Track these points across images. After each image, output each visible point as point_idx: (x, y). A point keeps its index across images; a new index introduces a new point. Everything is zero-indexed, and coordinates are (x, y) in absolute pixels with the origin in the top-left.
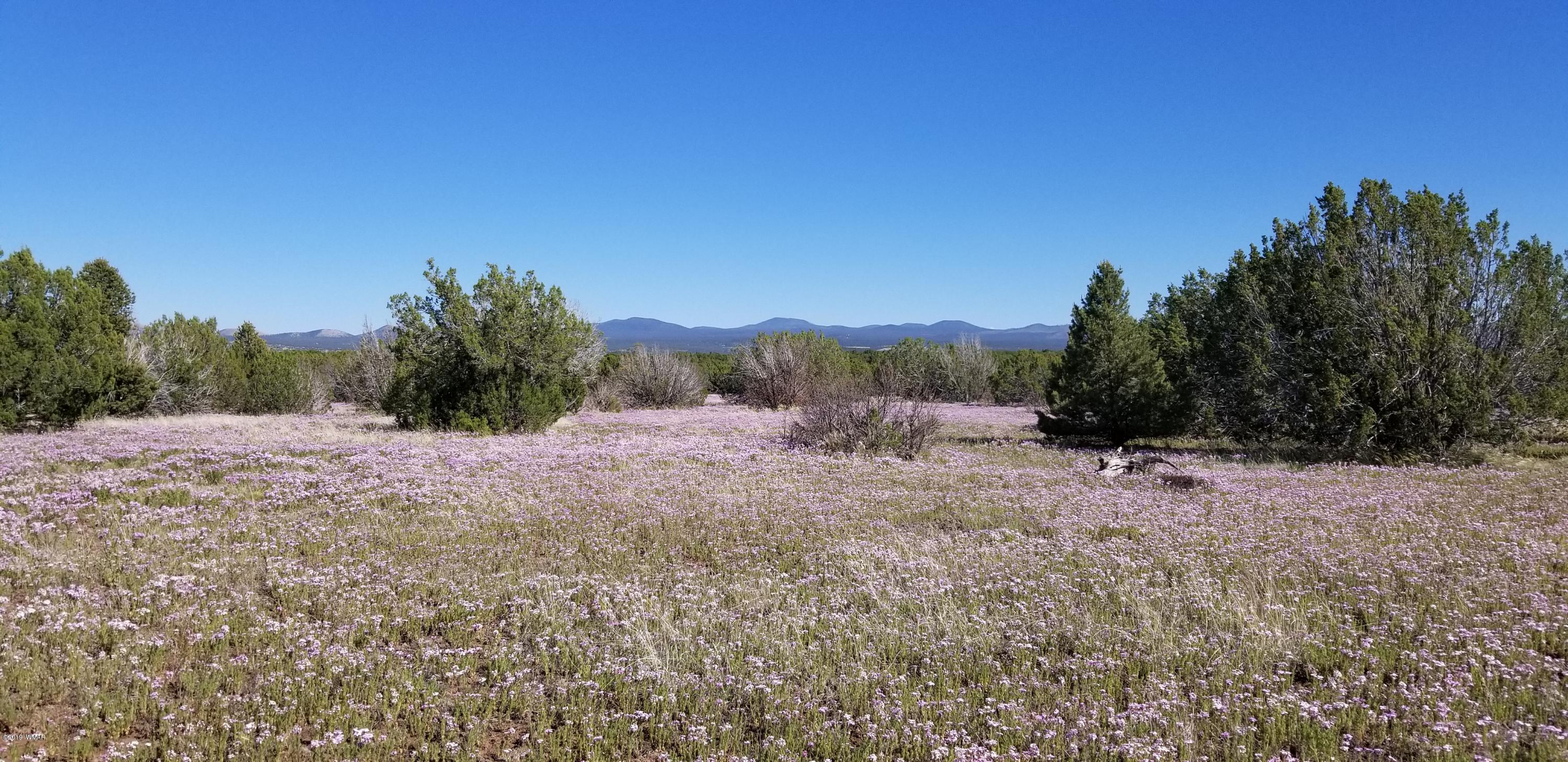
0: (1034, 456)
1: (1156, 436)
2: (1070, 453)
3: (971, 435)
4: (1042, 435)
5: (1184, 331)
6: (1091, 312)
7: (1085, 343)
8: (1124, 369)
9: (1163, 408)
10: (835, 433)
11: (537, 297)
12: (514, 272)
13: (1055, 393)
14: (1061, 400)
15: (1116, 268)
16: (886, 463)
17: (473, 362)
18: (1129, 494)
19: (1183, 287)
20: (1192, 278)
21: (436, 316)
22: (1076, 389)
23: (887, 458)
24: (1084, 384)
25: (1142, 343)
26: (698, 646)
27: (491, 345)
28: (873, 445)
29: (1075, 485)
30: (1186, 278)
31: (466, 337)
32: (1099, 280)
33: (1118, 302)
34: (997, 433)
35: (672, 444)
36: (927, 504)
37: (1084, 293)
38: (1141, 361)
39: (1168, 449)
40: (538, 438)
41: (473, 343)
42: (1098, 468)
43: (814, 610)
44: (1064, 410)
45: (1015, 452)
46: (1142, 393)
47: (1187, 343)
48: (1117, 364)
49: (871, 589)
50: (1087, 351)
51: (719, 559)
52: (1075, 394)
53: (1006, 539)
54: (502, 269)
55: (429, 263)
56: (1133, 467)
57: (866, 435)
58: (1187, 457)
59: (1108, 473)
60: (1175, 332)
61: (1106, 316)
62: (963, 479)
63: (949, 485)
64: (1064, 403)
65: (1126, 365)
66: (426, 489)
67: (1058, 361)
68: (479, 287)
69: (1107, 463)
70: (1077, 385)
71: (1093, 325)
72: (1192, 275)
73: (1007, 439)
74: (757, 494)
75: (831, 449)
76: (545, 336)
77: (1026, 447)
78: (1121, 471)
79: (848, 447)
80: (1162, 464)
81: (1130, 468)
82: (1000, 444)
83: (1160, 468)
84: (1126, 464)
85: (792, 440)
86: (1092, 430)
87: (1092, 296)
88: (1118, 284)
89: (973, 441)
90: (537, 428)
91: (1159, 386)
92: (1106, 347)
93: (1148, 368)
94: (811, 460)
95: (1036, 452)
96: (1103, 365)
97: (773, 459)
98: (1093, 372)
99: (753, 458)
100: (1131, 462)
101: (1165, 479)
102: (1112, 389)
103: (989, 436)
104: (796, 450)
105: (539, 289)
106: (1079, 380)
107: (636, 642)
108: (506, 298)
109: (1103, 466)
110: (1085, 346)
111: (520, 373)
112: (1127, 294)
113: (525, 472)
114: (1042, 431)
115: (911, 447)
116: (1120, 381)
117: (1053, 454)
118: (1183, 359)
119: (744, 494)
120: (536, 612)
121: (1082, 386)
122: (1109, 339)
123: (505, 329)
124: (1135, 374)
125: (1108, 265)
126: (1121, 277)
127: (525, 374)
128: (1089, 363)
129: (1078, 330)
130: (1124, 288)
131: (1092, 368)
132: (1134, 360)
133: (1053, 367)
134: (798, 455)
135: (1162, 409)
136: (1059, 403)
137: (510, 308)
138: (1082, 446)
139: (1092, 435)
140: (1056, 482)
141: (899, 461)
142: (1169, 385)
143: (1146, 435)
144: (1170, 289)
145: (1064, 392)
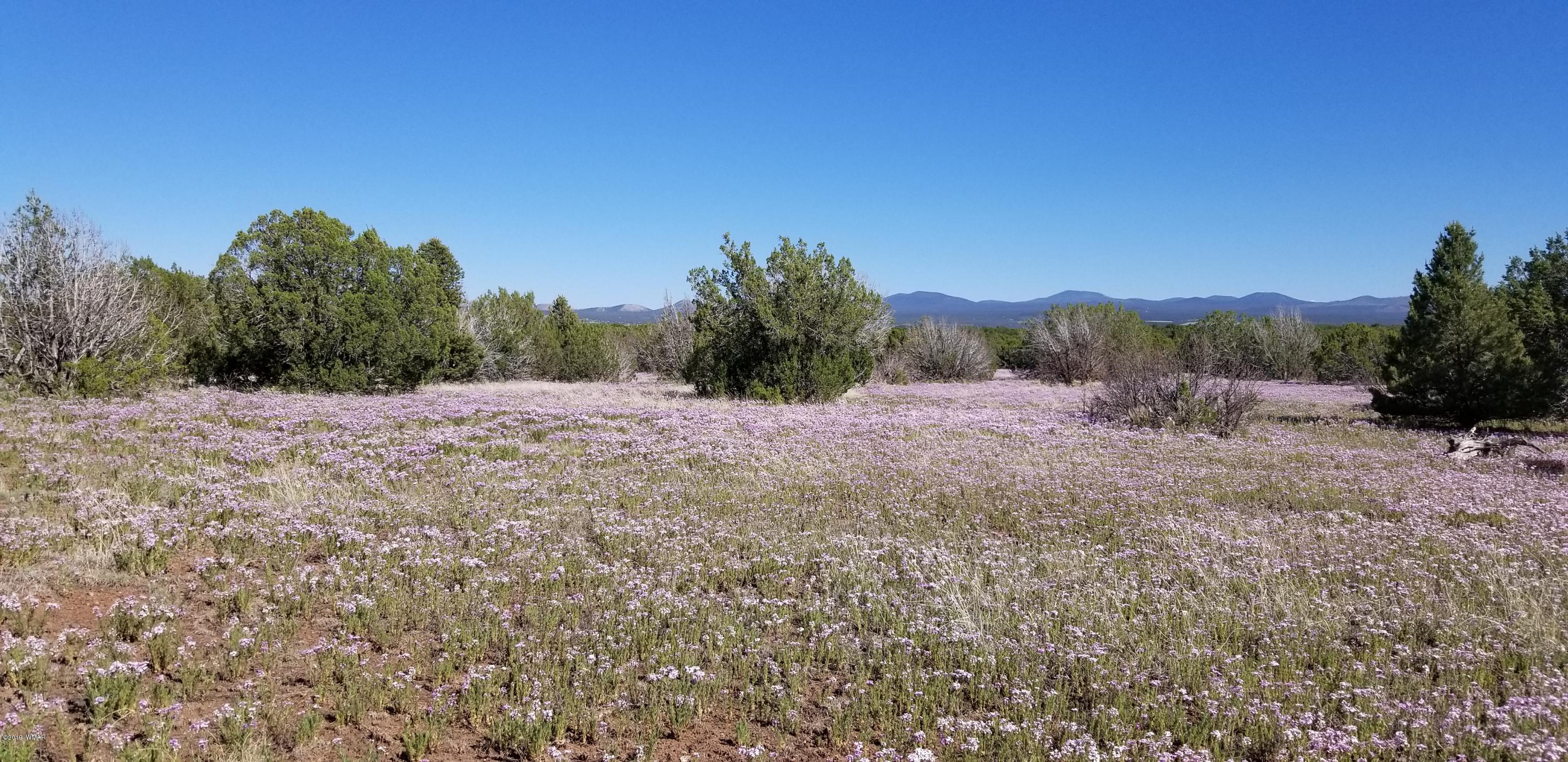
0: (1368, 437)
1: (1513, 417)
2: (1411, 434)
3: (1292, 413)
4: (1376, 415)
5: (1548, 300)
6: (1437, 280)
7: (1429, 314)
8: (1476, 342)
9: (1523, 386)
10: (1143, 408)
11: (827, 269)
12: (805, 245)
13: (1393, 368)
14: (1400, 377)
15: (1468, 230)
16: (1200, 440)
17: (767, 333)
18: (1484, 478)
19: (1547, 251)
20: (1558, 241)
21: (732, 289)
22: (1418, 364)
23: (1201, 435)
24: (1428, 358)
25: (1499, 314)
26: (1013, 613)
27: (785, 318)
28: (1184, 422)
29: (1420, 469)
30: (1551, 241)
31: (760, 308)
32: (1447, 243)
33: (1470, 268)
34: (1323, 412)
35: (963, 416)
36: (1250, 483)
37: (1429, 257)
38: (1496, 334)
39: (1527, 431)
40: (828, 407)
41: (766, 313)
42: (1446, 450)
43: (1134, 584)
44: (1404, 387)
45: (1346, 432)
46: (1498, 368)
47: (1552, 314)
48: (1467, 337)
49: (1197, 563)
50: (1431, 322)
51: (1025, 527)
52: (1416, 370)
53: (1344, 520)
54: (794, 242)
55: (726, 237)
56: (1489, 450)
57: (1176, 410)
58: (1552, 441)
59: (1459, 455)
60: (1537, 301)
61: (1455, 284)
62: (1288, 459)
63: (1274, 465)
64: (1403, 380)
65: (1479, 338)
66: (729, 451)
67: (1397, 335)
68: (772, 259)
69: (1458, 445)
70: (1420, 359)
71: (1441, 295)
72: (1559, 237)
73: (1335, 418)
74: (1060, 467)
75: (1136, 424)
76: (835, 308)
77: (1358, 427)
78: (1475, 453)
79: (1156, 424)
80: (1523, 447)
81: (1485, 451)
82: (1328, 423)
83: (1521, 452)
84: (1479, 446)
85: (1092, 415)
86: (1436, 411)
87: (1438, 261)
88: (1470, 248)
89: (1296, 420)
90: (827, 398)
91: (1517, 361)
92: (1454, 318)
93: (1505, 342)
94: (1115, 434)
95: (1369, 432)
96: (1449, 338)
97: (1073, 434)
98: (1439, 346)
99: (1052, 431)
100: (1487, 444)
101: (1529, 463)
102: (1461, 364)
103: (1313, 414)
104: (1097, 425)
105: (829, 261)
106: (1421, 354)
107: (948, 604)
108: (798, 270)
109: (1453, 448)
110: (1429, 317)
111: (811, 344)
112: (1481, 259)
113: (820, 438)
114: (1376, 410)
115: (1227, 425)
116: (1471, 355)
117: (1389, 435)
118: (1546, 332)
119: (1045, 466)
120: (845, 569)
121: (1425, 361)
122: (1459, 309)
123: (797, 301)
124: (1489, 348)
125: (1458, 227)
126: (1473, 239)
127: (816, 346)
128: (1434, 336)
129: (1420, 301)
130: (1478, 253)
131: (1438, 340)
132: (1488, 332)
133: (1391, 340)
134: (1100, 429)
135: (1520, 387)
136: (1398, 380)
137: (801, 280)
138: (1424, 426)
139: (1435, 416)
140: (1398, 464)
141: (1215, 438)
142: (1528, 360)
143: (1502, 416)
144: (1531, 253)
145: (1404, 368)
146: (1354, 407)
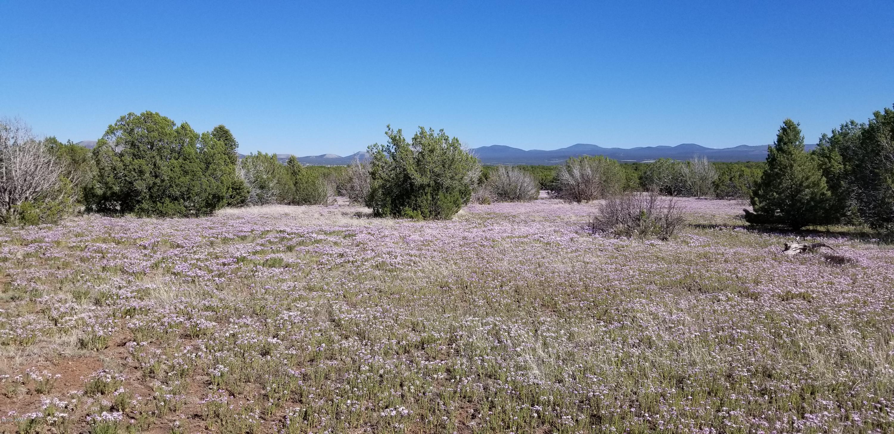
0: (743, 238)
1: (821, 225)
2: (765, 235)
3: (702, 222)
4: (747, 224)
5: (840, 158)
6: (779, 149)
7: (776, 168)
8: (801, 185)
9: (825, 208)
10: (621, 225)
11: (446, 143)
12: (433, 131)
13: (756, 199)
14: (760, 203)
15: (796, 123)
16: (652, 245)
17: (413, 181)
18: (803, 268)
19: (841, 131)
20: (846, 126)
21: (394, 156)
22: (770, 196)
23: (653, 242)
24: (775, 194)
25: (813, 169)
26: (559, 366)
27: (422, 172)
28: (643, 232)
29: (769, 259)
30: (842, 126)
31: (408, 167)
32: (784, 129)
33: (797, 143)
34: (719, 221)
35: (523, 229)
36: (679, 274)
37: (776, 139)
38: (811, 179)
39: (829, 234)
40: (449, 224)
41: (412, 171)
42: (783, 249)
43: (620, 346)
44: (762, 209)
45: (731, 235)
46: (812, 199)
47: (842, 166)
48: (796, 182)
49: (651, 332)
50: (777, 174)
51: (561, 306)
52: (769, 199)
53: (729, 299)
54: (427, 130)
55: (388, 127)
56: (806, 249)
57: (639, 226)
58: (841, 240)
59: (790, 252)
60: (834, 159)
61: (790, 152)
62: (699, 256)
63: (691, 260)
64: (761, 205)
65: (802, 182)
66: (399, 259)
67: (759, 181)
68: (415, 139)
69: (790, 247)
70: (771, 193)
71: (782, 158)
72: (847, 123)
73: (725, 226)
74: (578, 265)
75: (618, 234)
76: (450, 166)
77: (737, 232)
78: (799, 251)
79: (628, 234)
81: (804, 249)
82: (721, 229)
83: (823, 250)
84: (801, 247)
85: (594, 228)
86: (780, 220)
87: (780, 140)
88: (798, 133)
89: (704, 227)
90: (447, 217)
91: (823, 194)
92: (789, 171)
93: (816, 184)
94: (607, 242)
95: (743, 235)
96: (786, 183)
97: (584, 240)
98: (781, 186)
99: (572, 239)
100: (805, 246)
101: (827, 257)
102: (792, 197)
103: (714, 223)
104: (597, 235)
105: (446, 140)
106: (771, 191)
107: (526, 361)
108: (429, 145)
109: (787, 248)
110: (776, 170)
111: (438, 187)
112: (803, 138)
113: (447, 247)
114: (747, 221)
115: (667, 233)
116: (798, 191)
117: (754, 236)
118: (839, 177)
119: (570, 265)
120: (471, 340)
121: (773, 195)
122: (792, 166)
123: (430, 162)
124: (808, 187)
125: (790, 121)
126: (799, 128)
127: (441, 187)
128: (779, 181)
129: (772, 160)
130: (801, 135)
131: (780, 183)
132: (807, 179)
133: (755, 182)
134: (599, 238)
135: (824, 209)
136: (759, 205)
137: (432, 151)
138: (771, 231)
139: (779, 224)
140: (757, 259)
141: (660, 242)
142: (829, 193)
143: (814, 223)
144: (833, 131)
145: (763, 198)
146: (737, 217)
